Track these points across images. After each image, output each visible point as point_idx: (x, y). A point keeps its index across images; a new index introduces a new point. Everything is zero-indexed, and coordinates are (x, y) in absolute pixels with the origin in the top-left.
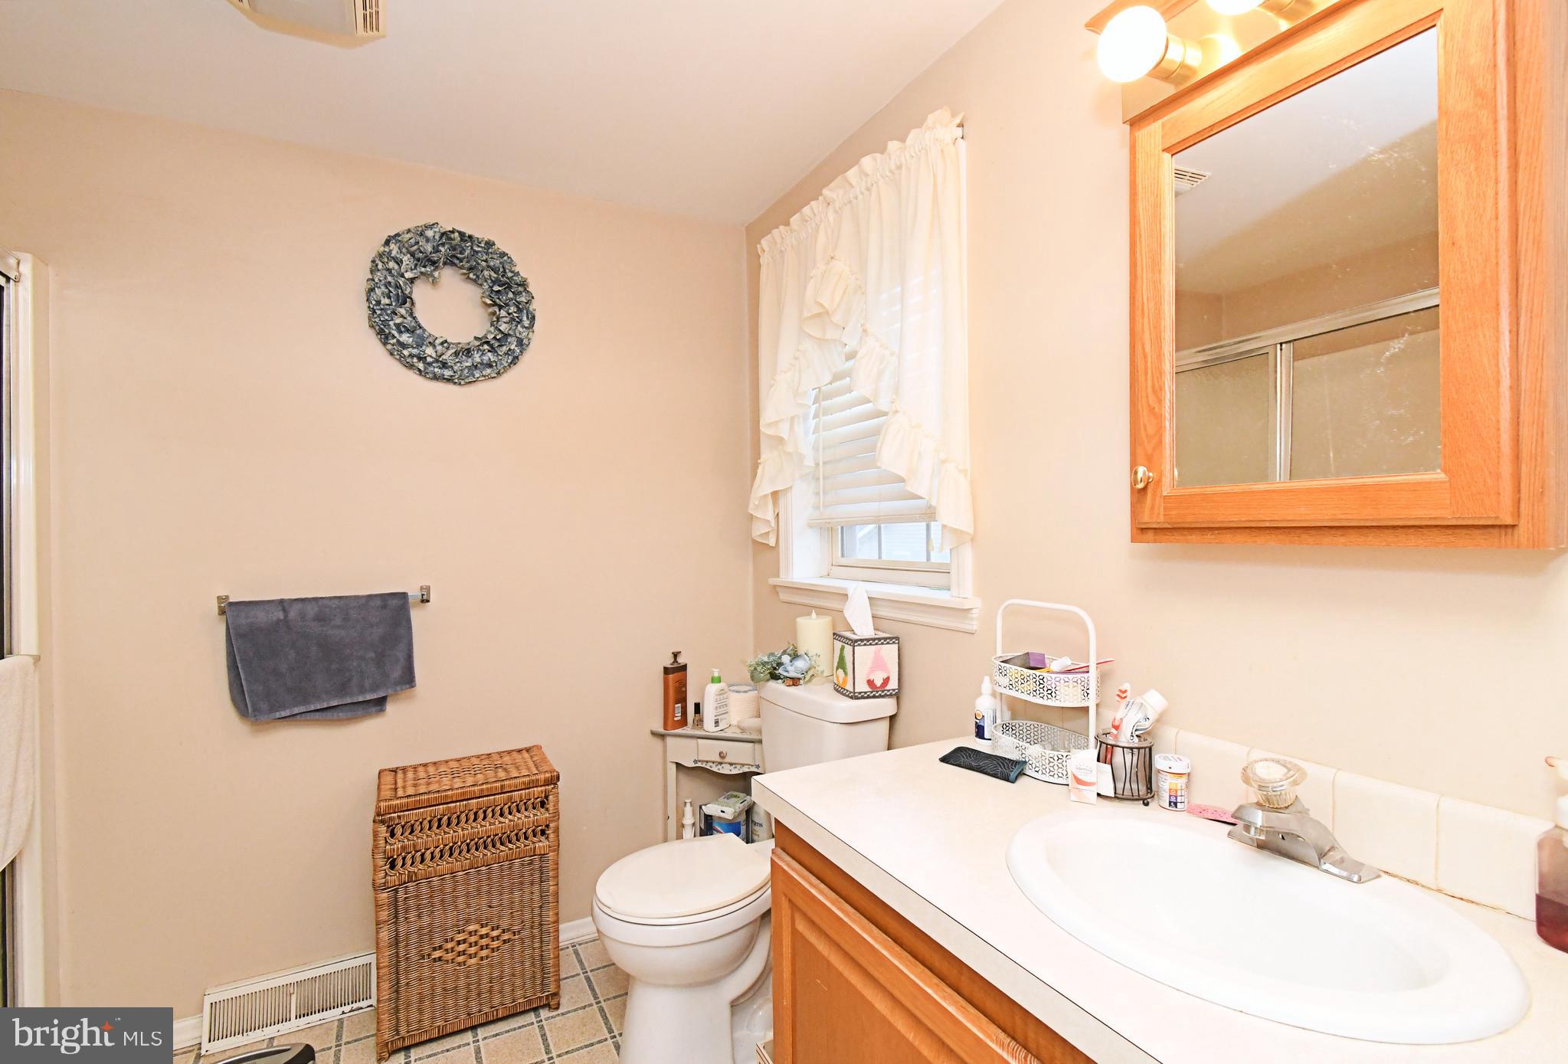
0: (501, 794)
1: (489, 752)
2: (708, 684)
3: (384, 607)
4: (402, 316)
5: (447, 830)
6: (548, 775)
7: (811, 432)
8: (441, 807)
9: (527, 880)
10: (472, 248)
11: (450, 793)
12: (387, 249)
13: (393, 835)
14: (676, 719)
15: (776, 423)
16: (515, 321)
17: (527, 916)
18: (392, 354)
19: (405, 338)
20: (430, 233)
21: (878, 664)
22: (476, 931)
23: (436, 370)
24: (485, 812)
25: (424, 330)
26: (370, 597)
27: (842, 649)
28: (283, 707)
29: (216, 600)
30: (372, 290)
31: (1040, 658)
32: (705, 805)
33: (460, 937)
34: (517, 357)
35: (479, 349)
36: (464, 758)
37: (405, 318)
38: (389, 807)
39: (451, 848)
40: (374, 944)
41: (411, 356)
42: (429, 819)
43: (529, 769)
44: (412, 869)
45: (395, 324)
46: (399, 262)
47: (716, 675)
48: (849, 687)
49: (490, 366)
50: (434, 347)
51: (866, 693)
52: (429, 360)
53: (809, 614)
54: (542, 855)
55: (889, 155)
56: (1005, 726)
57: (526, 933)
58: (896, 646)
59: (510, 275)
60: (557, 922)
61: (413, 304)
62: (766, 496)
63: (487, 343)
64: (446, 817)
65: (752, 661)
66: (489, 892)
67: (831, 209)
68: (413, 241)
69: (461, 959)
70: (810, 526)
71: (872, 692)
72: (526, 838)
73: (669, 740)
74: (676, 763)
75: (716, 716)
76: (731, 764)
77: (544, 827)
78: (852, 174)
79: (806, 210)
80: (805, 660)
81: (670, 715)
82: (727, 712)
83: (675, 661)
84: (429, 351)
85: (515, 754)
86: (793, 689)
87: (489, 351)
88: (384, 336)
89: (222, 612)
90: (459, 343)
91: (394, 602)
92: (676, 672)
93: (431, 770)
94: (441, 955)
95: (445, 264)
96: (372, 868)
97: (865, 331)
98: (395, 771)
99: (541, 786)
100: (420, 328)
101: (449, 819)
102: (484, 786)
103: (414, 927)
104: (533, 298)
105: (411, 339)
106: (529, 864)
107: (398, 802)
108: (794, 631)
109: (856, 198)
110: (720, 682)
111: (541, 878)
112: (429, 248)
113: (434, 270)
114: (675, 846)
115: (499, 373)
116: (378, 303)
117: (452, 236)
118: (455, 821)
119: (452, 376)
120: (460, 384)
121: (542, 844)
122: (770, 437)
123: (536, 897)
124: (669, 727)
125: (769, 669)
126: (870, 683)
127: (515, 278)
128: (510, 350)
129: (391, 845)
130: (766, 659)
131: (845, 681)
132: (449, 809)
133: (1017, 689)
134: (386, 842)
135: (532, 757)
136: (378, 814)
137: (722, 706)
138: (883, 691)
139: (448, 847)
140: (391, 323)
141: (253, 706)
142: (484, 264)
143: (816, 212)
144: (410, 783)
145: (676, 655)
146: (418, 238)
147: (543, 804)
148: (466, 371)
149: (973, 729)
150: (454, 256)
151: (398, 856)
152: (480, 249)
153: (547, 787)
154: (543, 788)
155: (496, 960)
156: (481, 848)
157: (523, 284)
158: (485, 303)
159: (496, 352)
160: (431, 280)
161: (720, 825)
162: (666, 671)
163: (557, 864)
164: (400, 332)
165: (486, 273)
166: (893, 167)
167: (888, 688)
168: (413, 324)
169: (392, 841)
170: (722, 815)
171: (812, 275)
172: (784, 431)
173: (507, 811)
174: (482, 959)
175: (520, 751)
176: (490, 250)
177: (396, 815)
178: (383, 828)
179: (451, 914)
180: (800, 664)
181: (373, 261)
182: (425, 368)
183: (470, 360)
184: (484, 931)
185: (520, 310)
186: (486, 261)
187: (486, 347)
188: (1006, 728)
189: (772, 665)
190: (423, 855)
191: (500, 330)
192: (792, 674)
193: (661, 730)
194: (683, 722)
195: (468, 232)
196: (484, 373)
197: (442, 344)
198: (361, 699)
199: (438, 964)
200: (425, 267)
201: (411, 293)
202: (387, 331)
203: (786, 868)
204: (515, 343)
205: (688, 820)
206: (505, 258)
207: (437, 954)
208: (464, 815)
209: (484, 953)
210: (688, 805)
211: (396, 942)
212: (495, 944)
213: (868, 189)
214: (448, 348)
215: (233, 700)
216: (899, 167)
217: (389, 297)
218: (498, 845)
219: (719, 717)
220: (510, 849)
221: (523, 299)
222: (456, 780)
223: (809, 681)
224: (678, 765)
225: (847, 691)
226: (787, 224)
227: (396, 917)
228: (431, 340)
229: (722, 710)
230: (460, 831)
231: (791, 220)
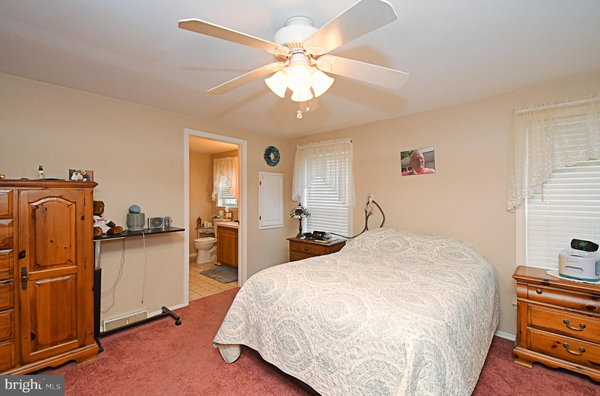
2: (204, 221)
21: (229, 215)
27: (225, 214)
51: (227, 219)
53: (220, 210)
58: (232, 213)
62: (214, 195)
70: (220, 198)
73: (199, 229)
76: (208, 232)
81: (198, 226)
92: (199, 220)
110: (207, 221)
130: (214, 216)
131: (225, 217)
137: (207, 224)
138: (230, 218)
145: (199, 217)
180: (219, 216)
194: (201, 227)
219: (207, 226)
223: (221, 218)
224: (200, 233)
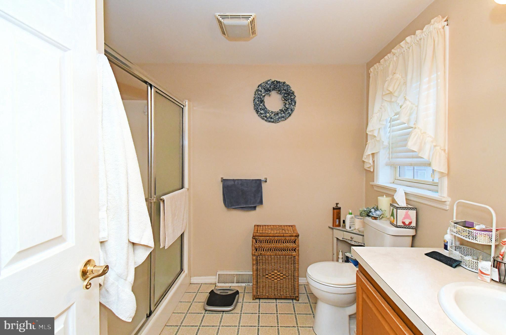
0: (283, 237)
1: (281, 225)
2: (347, 214)
3: (256, 182)
4: (261, 106)
5: (269, 244)
6: (296, 234)
7: (388, 133)
8: (268, 237)
9: (290, 262)
10: (279, 85)
11: (270, 234)
12: (258, 88)
13: (256, 242)
14: (337, 224)
15: (373, 130)
16: (290, 104)
17: (290, 272)
18: (259, 116)
19: (262, 112)
20: (269, 82)
21: (407, 216)
22: (277, 273)
23: (270, 119)
24: (279, 241)
25: (267, 109)
26: (253, 180)
27: (393, 210)
28: (233, 206)
29: (221, 178)
30: (254, 100)
31: (471, 224)
32: (346, 253)
33: (273, 273)
34: (291, 114)
35: (280, 113)
36: (275, 225)
37: (262, 106)
38: (256, 235)
39: (270, 249)
40: (252, 269)
41: (263, 116)
42: (265, 240)
43: (291, 231)
44: (261, 252)
45: (260, 108)
46: (261, 91)
47: (350, 212)
48: (395, 223)
49: (283, 117)
50: (269, 113)
51: (402, 226)
52: (268, 117)
53: (383, 196)
54: (294, 257)
55: (417, 35)
56: (456, 247)
57: (290, 277)
58: (415, 211)
59: (289, 91)
60: (298, 276)
61: (264, 102)
62: (369, 155)
63: (283, 111)
64: (269, 240)
65: (361, 209)
66: (280, 263)
67: (395, 57)
68: (265, 85)
69: (273, 279)
70: (387, 165)
71: (404, 226)
72: (290, 251)
73: (334, 230)
74: (337, 238)
75: (350, 225)
76: (355, 242)
77: (294, 249)
78: (402, 44)
79: (386, 57)
80: (380, 211)
81: (335, 222)
82: (354, 225)
83: (337, 206)
84: (268, 115)
85: (288, 227)
86: (374, 221)
87: (283, 113)
88: (257, 112)
89: (222, 181)
90: (275, 112)
91: (258, 182)
92: (337, 210)
93: (267, 227)
94: (268, 277)
95: (272, 90)
96: (252, 250)
97: (405, 99)
98: (258, 226)
99: (294, 237)
100: (266, 108)
101: (270, 241)
102: (279, 234)
103: (261, 268)
104: (296, 96)
105: (263, 112)
106: (290, 258)
107: (258, 234)
108: (377, 201)
109: (404, 51)
110: (352, 214)
111: (294, 263)
112: (269, 87)
113: (270, 92)
114: (336, 263)
115: (286, 119)
116: (256, 103)
117: (274, 82)
118: (271, 242)
119: (273, 121)
120: (275, 123)
121: (294, 253)
122: (370, 135)
123: (292, 268)
124: (334, 226)
125: (366, 213)
126: (404, 223)
127: (291, 92)
128: (289, 112)
129: (256, 245)
130: (365, 209)
131: (394, 221)
132: (270, 238)
133: (459, 234)
134: (255, 244)
135: (292, 228)
136: (253, 236)
138: (409, 226)
139: (269, 248)
140: (259, 108)
141: (228, 204)
142: (282, 89)
143: (390, 58)
144: (261, 229)
145: (337, 204)
146: (266, 84)
147: (294, 242)
148: (277, 119)
149: (443, 246)
150: (275, 88)
151: (258, 248)
152: (281, 85)
153: (296, 238)
154: (294, 238)
155: (282, 282)
156: (278, 251)
157: (293, 93)
158: (282, 100)
159: (285, 113)
160: (269, 95)
161: (351, 260)
162: (334, 209)
163: (298, 260)
164: (261, 110)
165: (283, 91)
166: (418, 39)
167: (411, 225)
168: (264, 108)
169: (256, 244)
170: (352, 257)
171: (387, 80)
172: (376, 134)
173: (285, 242)
174: (278, 281)
175: (289, 226)
176: (284, 85)
177: (257, 237)
178: (254, 240)
179: (270, 267)
180: (378, 212)
181: (255, 92)
182: (267, 119)
183: (278, 116)
184: (279, 273)
185: (292, 101)
186: (283, 88)
187: (282, 112)
188: (456, 248)
189: (368, 212)
190: (263, 249)
191: (286, 107)
192: (375, 216)
193: (332, 227)
194: (339, 225)
195: (278, 80)
196: (282, 119)
197: (271, 112)
198: (250, 206)
199: (267, 279)
200: (267, 92)
201: (264, 99)
202: (258, 110)
203: (360, 277)
204: (290, 110)
205: (340, 256)
206: (288, 86)
207: (267, 276)
208: (274, 241)
209: (279, 279)
210: (341, 252)
211: (257, 270)
212: (282, 278)
213: (409, 48)
214: (272, 114)
215: (224, 203)
216: (421, 39)
217: (259, 101)
218: (282, 251)
219: (351, 226)
220: (285, 253)
221: (293, 97)
222: (272, 231)
223: (381, 219)
224: (337, 239)
225: (394, 224)
226: (379, 62)
227: (257, 264)
228: (268, 112)
229: (352, 224)
230: (273, 245)
231: (381, 61)
